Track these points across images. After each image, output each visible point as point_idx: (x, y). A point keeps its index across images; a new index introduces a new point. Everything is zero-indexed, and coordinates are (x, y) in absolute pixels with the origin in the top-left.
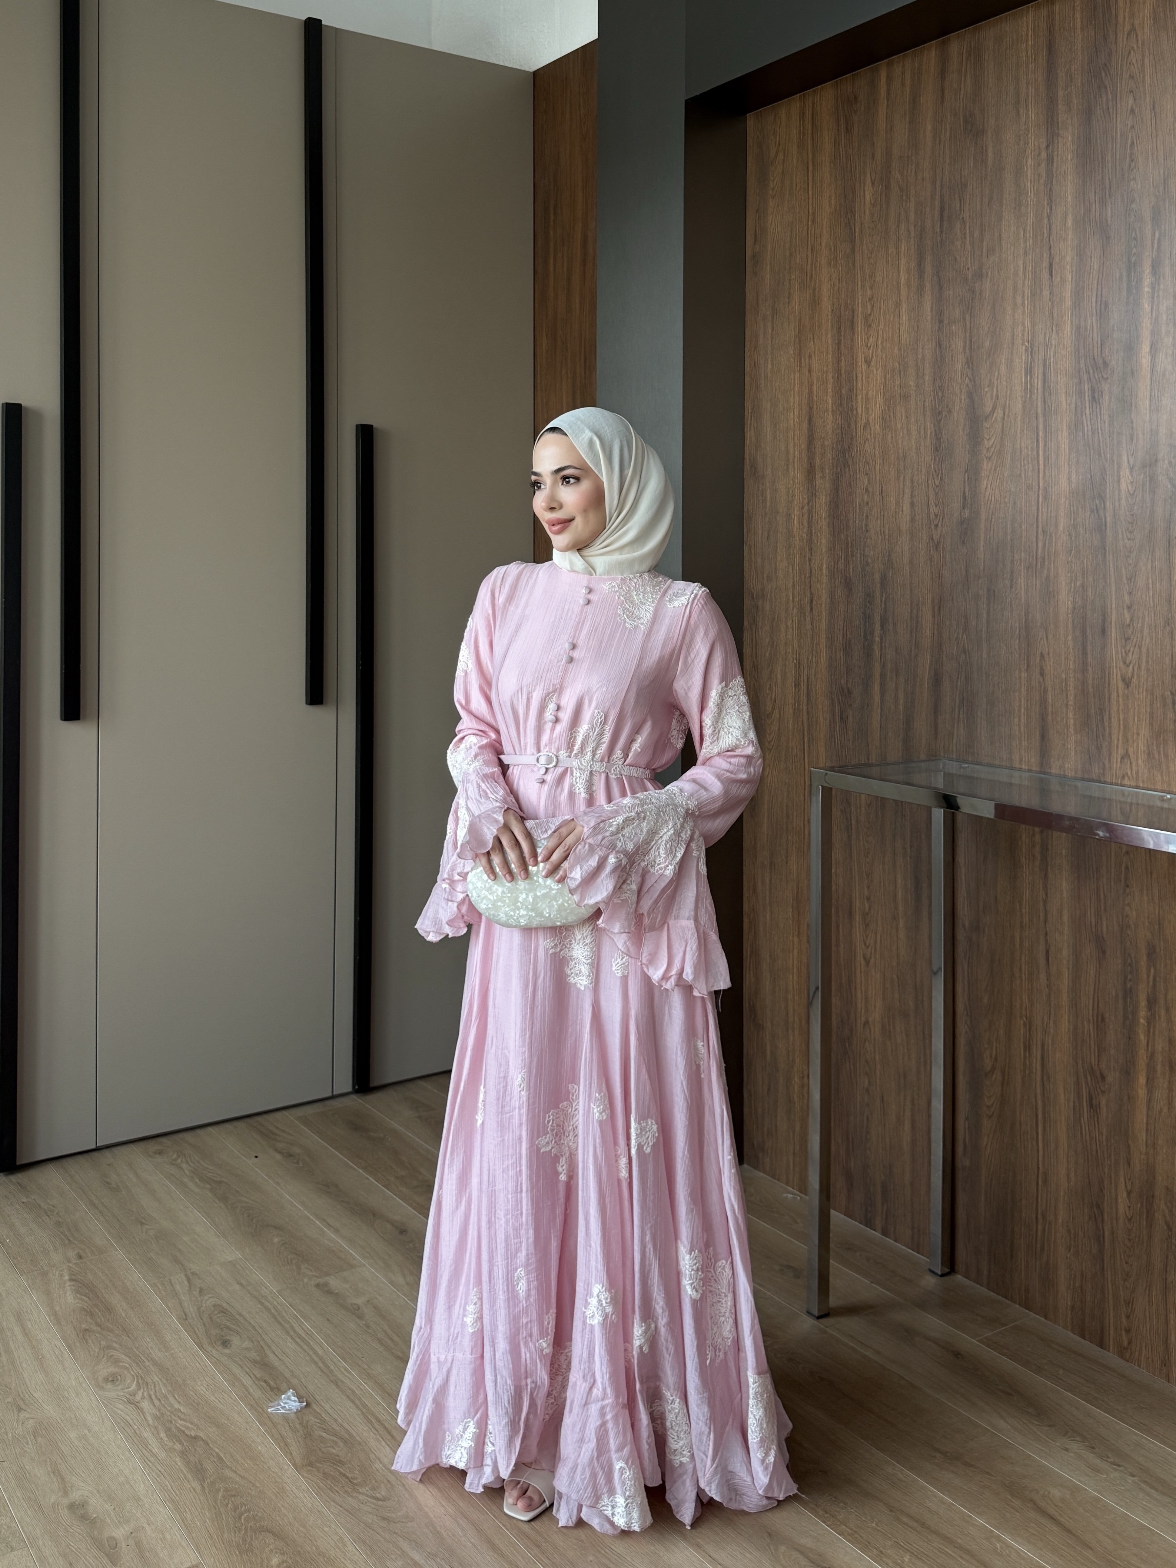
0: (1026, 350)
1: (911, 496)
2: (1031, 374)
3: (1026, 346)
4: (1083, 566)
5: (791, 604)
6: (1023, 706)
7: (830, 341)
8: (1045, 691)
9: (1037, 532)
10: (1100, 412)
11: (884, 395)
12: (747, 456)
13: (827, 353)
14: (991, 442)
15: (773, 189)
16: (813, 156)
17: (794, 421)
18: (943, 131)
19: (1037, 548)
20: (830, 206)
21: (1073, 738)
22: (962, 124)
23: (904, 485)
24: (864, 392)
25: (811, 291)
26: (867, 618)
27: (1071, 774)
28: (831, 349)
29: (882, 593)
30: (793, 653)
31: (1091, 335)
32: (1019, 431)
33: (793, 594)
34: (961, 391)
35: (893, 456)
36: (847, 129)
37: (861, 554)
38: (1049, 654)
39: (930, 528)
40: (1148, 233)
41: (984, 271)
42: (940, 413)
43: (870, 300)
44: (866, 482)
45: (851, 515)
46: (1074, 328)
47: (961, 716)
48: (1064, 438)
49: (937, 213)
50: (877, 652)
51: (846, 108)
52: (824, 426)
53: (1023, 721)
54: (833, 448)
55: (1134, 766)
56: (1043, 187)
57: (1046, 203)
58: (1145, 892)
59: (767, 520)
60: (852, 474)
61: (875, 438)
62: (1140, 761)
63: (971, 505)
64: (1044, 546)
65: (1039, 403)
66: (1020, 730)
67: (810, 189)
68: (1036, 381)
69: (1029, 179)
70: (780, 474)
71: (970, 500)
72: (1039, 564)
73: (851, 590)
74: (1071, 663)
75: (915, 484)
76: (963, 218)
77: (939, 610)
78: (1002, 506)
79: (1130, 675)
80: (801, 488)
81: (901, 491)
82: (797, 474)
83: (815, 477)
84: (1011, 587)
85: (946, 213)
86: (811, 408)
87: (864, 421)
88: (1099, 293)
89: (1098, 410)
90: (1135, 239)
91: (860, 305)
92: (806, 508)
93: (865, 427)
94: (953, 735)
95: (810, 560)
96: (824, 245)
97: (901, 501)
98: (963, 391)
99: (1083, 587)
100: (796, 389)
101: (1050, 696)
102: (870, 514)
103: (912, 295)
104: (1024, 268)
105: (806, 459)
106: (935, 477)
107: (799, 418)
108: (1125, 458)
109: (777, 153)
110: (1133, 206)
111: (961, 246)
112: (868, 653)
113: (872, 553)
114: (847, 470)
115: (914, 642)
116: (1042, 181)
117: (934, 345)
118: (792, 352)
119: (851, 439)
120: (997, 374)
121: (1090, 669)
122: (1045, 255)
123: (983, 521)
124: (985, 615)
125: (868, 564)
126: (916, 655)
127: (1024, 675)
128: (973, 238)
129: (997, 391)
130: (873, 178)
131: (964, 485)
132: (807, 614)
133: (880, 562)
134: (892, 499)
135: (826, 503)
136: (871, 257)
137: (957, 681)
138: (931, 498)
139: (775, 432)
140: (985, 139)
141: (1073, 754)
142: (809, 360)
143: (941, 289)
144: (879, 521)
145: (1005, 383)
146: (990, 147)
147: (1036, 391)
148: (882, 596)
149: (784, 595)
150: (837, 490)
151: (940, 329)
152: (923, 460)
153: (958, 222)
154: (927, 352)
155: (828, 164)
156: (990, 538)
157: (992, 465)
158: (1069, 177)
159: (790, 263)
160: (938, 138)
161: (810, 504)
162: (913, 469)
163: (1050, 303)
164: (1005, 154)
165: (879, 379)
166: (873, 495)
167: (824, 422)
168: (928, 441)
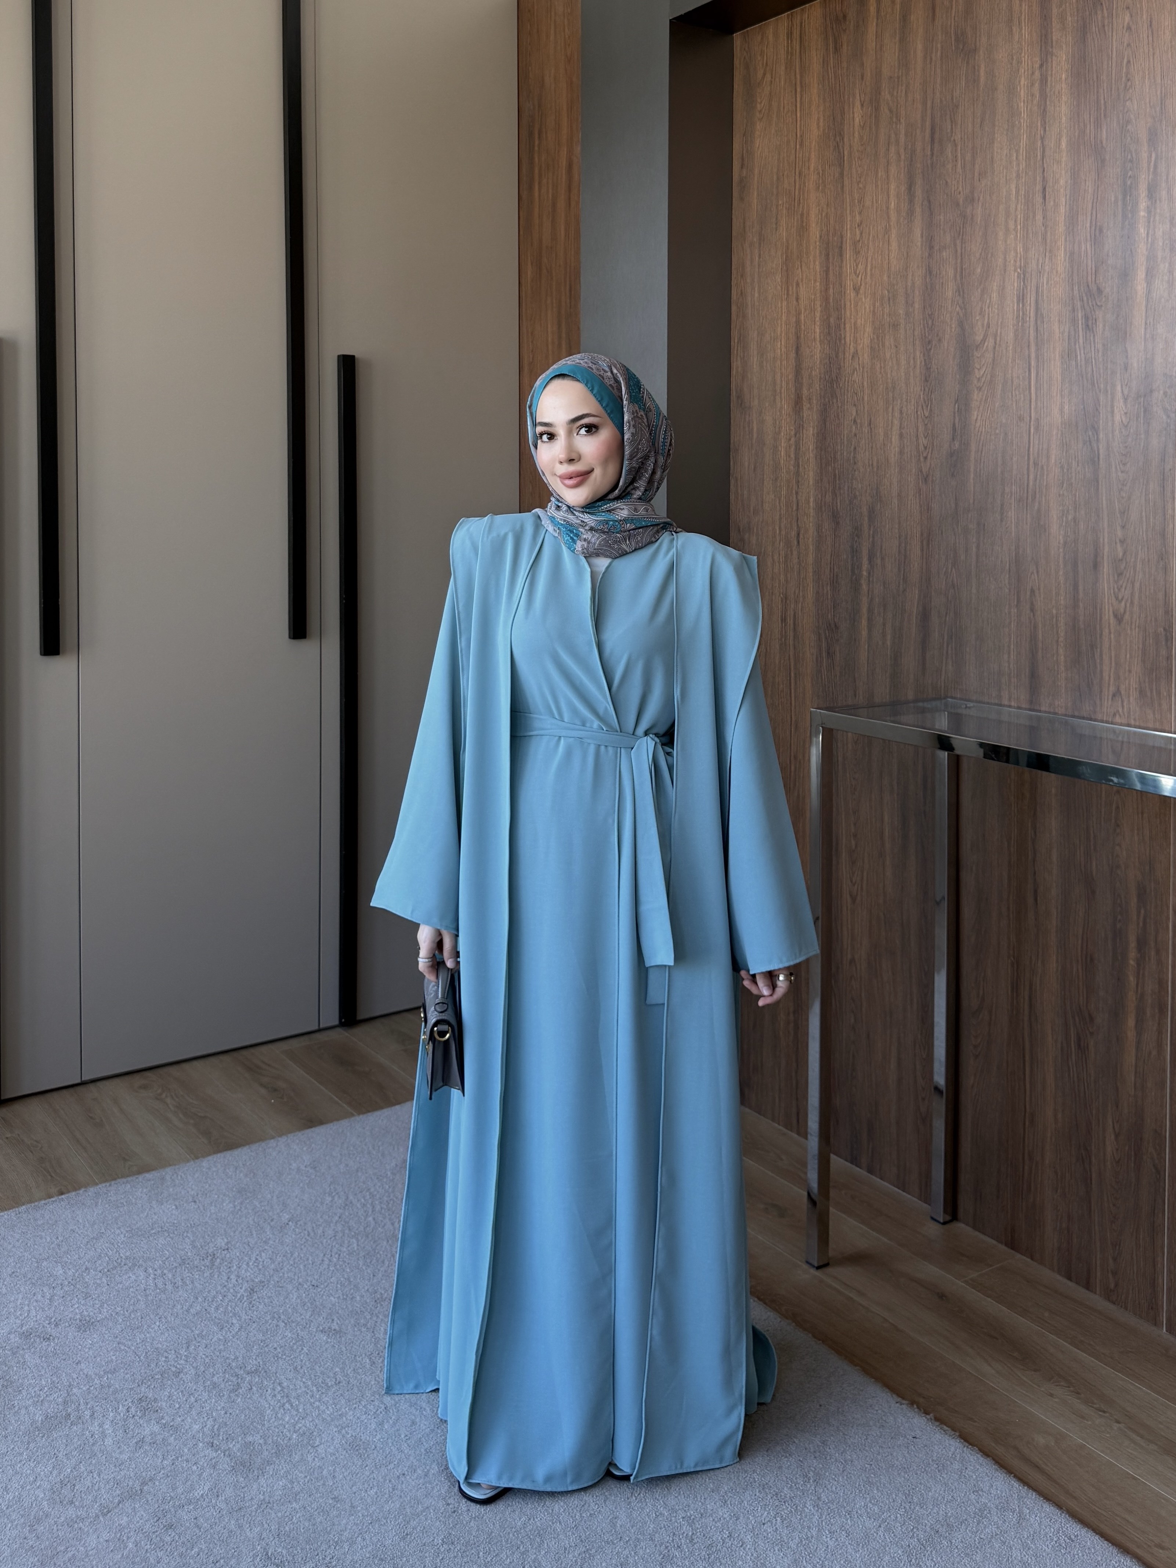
0: (1019, 277)
1: (900, 427)
2: (1023, 302)
3: (1019, 273)
4: (1075, 499)
5: (778, 537)
6: (1012, 643)
7: (818, 268)
8: (1035, 627)
9: (1028, 464)
10: (1094, 341)
11: (873, 324)
12: (733, 386)
13: (815, 281)
14: (982, 371)
15: (760, 112)
16: (801, 77)
17: (781, 350)
18: (934, 51)
19: (1028, 480)
20: (818, 129)
21: (1063, 675)
22: (953, 43)
23: (892, 416)
24: (853, 321)
25: (799, 217)
26: (855, 552)
27: (1061, 711)
28: (818, 276)
29: (870, 526)
30: (779, 587)
31: (1085, 262)
32: (1010, 361)
33: (780, 528)
34: (951, 319)
35: (882, 386)
36: (836, 48)
37: (848, 487)
38: (1039, 589)
39: (919, 459)
40: (1145, 155)
41: (976, 195)
42: (929, 342)
43: (858, 226)
44: (854, 413)
45: (839, 447)
46: (1068, 254)
47: (950, 652)
48: (1055, 368)
49: (927, 135)
50: (865, 587)
51: (834, 27)
52: (812, 356)
53: (1012, 657)
54: (820, 378)
55: (1125, 704)
56: (1036, 108)
57: (1039, 124)
58: (1136, 831)
59: (753, 452)
60: (840, 405)
61: (863, 368)
62: (1131, 698)
63: (961, 436)
64: (1035, 479)
65: (1032, 332)
66: (1009, 667)
67: (798, 111)
68: (1028, 308)
69: (1022, 100)
70: (767, 405)
71: (960, 432)
72: (1030, 498)
73: (838, 523)
74: (1062, 598)
75: (904, 415)
76: (954, 140)
77: (928, 545)
78: (993, 437)
79: (1122, 610)
80: (788, 420)
81: (890, 422)
82: (785, 405)
83: (802, 409)
84: (1002, 520)
85: (937, 136)
86: (798, 338)
87: (852, 350)
88: (1094, 217)
89: (1092, 338)
90: (1131, 161)
91: (849, 232)
92: (793, 439)
93: (853, 356)
94: (941, 670)
95: (797, 493)
96: (812, 169)
97: (889, 433)
98: (954, 319)
99: (1075, 522)
100: (784, 318)
102: (859, 446)
103: (902, 220)
104: (1017, 192)
105: (793, 390)
106: (924, 407)
107: (786, 348)
108: (1119, 388)
109: (764, 74)
110: (1129, 127)
111: (952, 169)
112: (855, 586)
113: (860, 486)
114: (835, 401)
115: (902, 577)
116: (1035, 102)
117: (924, 271)
118: (779, 280)
119: (839, 369)
120: (988, 301)
121: (1081, 605)
122: (1038, 178)
123: (973, 454)
124: (974, 549)
125: (855, 497)
126: (905, 590)
127: (1014, 611)
128: (964, 161)
129: (988, 320)
130: (862, 100)
131: (954, 417)
132: (794, 548)
133: (867, 494)
134: (881, 431)
135: (813, 435)
136: (860, 182)
137: (946, 616)
138: (920, 430)
139: (762, 362)
140: (977, 58)
141: (1063, 691)
142: (796, 287)
143: (932, 214)
144: (867, 453)
145: (996, 311)
146: (983, 66)
147: (1028, 319)
148: (870, 529)
149: (770, 528)
150: (825, 421)
151: (930, 256)
152: (912, 390)
153: (949, 145)
154: (917, 279)
155: (816, 85)
156: (980, 470)
157: (983, 396)
158: (1063, 97)
159: (777, 187)
160: (928, 58)
161: (798, 435)
162: (902, 400)
163: (1043, 229)
164: (997, 74)
165: (867, 307)
166: (861, 426)
167: (812, 352)
168: (918, 371)
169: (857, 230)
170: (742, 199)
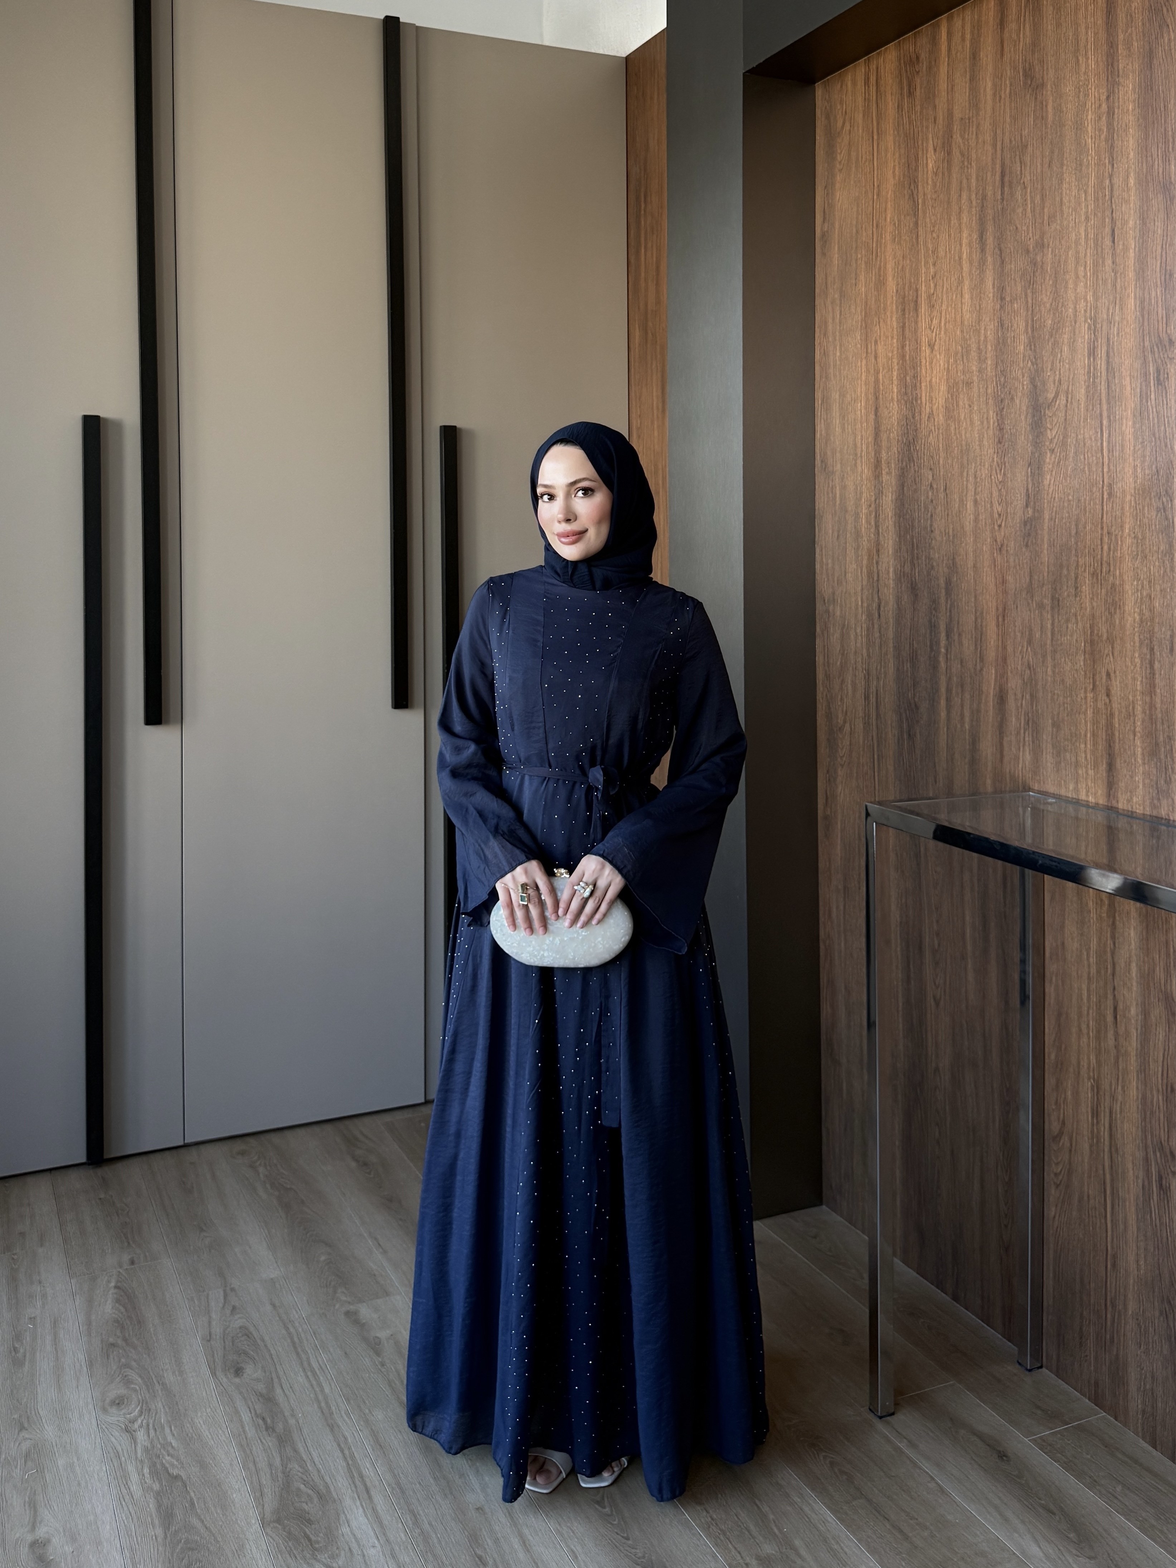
0: (1089, 328)
1: (975, 493)
2: (1094, 355)
3: (1089, 324)
4: (1150, 573)
5: (860, 609)
6: (1089, 730)
7: (895, 324)
8: (1112, 715)
9: (1102, 535)
10: (1166, 397)
11: (947, 382)
12: (817, 451)
13: (892, 338)
14: (1054, 433)
15: (840, 162)
16: (878, 124)
17: (861, 412)
18: (1003, 86)
19: (1102, 552)
20: (894, 177)
21: (1141, 769)
22: (1021, 79)
23: (967, 481)
24: (928, 379)
25: (877, 270)
26: (933, 627)
28: (895, 332)
29: (947, 599)
30: (862, 663)
31: (1155, 309)
32: (1082, 420)
33: (862, 600)
34: (1023, 376)
35: (956, 449)
36: (910, 92)
37: (926, 557)
38: (1115, 672)
39: (994, 528)
41: (1045, 241)
42: (1002, 401)
43: (933, 278)
44: (930, 477)
45: (917, 514)
46: (1138, 302)
47: (1027, 739)
48: (1128, 427)
49: (998, 178)
50: (943, 665)
51: (908, 70)
52: (890, 417)
53: (1089, 746)
54: (898, 441)
56: (1104, 143)
57: (1107, 161)
59: (837, 518)
60: (917, 469)
61: (939, 429)
63: (1035, 503)
64: (1109, 549)
65: (1103, 388)
66: (1086, 757)
67: (875, 159)
68: (1099, 363)
70: (849, 468)
71: (1032, 498)
72: (1104, 570)
73: (916, 595)
74: (1139, 683)
75: (979, 479)
76: (1024, 183)
77: (1004, 620)
80: (869, 485)
81: (965, 487)
82: (865, 470)
83: (882, 474)
84: (1076, 595)
85: (1007, 179)
86: (877, 398)
87: (928, 410)
88: (1163, 261)
89: (1164, 395)
91: (923, 285)
92: (873, 506)
93: (929, 417)
94: (1019, 758)
95: (877, 563)
96: (888, 220)
97: (964, 498)
98: (1026, 375)
99: (1150, 599)
100: (863, 378)
101: (1117, 720)
102: (935, 513)
103: (974, 270)
104: (1086, 236)
105: (873, 453)
106: (998, 471)
107: (866, 409)
109: (844, 123)
111: (1022, 213)
112: (934, 663)
113: (937, 555)
114: (912, 465)
115: (979, 655)
116: (1103, 137)
117: (996, 324)
118: (859, 338)
119: (916, 430)
120: (1059, 355)
121: (1158, 691)
122: (1107, 220)
123: (1046, 521)
124: (1049, 626)
125: (933, 567)
126: (981, 670)
127: (1090, 695)
128: (1034, 204)
129: (1060, 375)
130: (935, 144)
131: (1027, 481)
132: (875, 621)
133: (944, 565)
134: (956, 496)
135: (892, 501)
136: (933, 231)
137: (1022, 699)
138: (994, 495)
139: (844, 424)
140: (1044, 92)
141: (1141, 787)
142: (875, 345)
143: (1003, 262)
144: (943, 520)
145: (1067, 366)
146: (1050, 101)
147: (1099, 374)
148: (947, 602)
149: (853, 600)
150: (903, 486)
151: (1001, 307)
152: (985, 453)
153: (1019, 188)
154: (989, 333)
155: (892, 132)
156: (1054, 540)
157: (1055, 458)
158: (1131, 130)
159: (856, 241)
160: (998, 96)
161: (877, 501)
162: (976, 463)
163: (1113, 274)
164: (1065, 109)
165: (942, 364)
166: (937, 492)
167: (890, 413)
168: (991, 432)
169: (931, 281)
170: (824, 254)
